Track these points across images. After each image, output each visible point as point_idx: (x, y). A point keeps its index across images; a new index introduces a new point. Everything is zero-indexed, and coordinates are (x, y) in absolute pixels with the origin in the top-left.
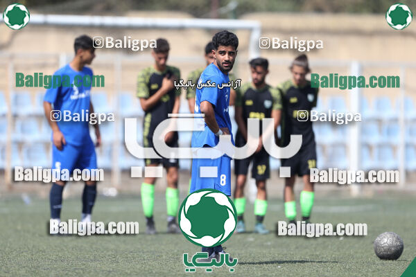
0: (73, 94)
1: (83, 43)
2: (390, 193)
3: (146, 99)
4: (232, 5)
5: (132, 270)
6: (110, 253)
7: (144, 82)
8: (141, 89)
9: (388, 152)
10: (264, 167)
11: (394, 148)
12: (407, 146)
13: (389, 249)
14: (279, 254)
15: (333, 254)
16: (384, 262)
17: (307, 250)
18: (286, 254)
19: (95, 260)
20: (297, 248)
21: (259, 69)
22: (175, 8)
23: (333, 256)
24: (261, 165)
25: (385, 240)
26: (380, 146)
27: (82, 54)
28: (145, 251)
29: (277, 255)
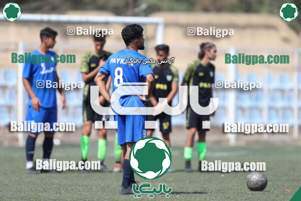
0: (42, 70)
1: (46, 33)
2: (258, 142)
3: (87, 73)
4: (144, 6)
5: (71, 198)
6: (55, 186)
7: (86, 61)
8: (83, 66)
9: (256, 113)
10: (168, 124)
11: (260, 110)
12: (270, 108)
13: (257, 183)
14: (177, 187)
15: (216, 187)
16: (254, 192)
17: (198, 184)
18: (182, 187)
19: (44, 191)
20: (190, 182)
21: (161, 52)
22: (102, 8)
23: (217, 188)
24: (165, 122)
25: (254, 177)
26: (251, 109)
27: (46, 41)
28: (80, 185)
29: (176, 188)
